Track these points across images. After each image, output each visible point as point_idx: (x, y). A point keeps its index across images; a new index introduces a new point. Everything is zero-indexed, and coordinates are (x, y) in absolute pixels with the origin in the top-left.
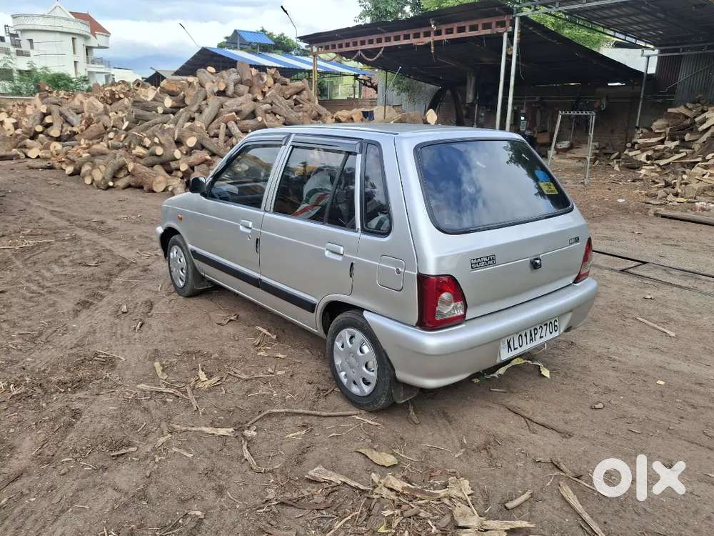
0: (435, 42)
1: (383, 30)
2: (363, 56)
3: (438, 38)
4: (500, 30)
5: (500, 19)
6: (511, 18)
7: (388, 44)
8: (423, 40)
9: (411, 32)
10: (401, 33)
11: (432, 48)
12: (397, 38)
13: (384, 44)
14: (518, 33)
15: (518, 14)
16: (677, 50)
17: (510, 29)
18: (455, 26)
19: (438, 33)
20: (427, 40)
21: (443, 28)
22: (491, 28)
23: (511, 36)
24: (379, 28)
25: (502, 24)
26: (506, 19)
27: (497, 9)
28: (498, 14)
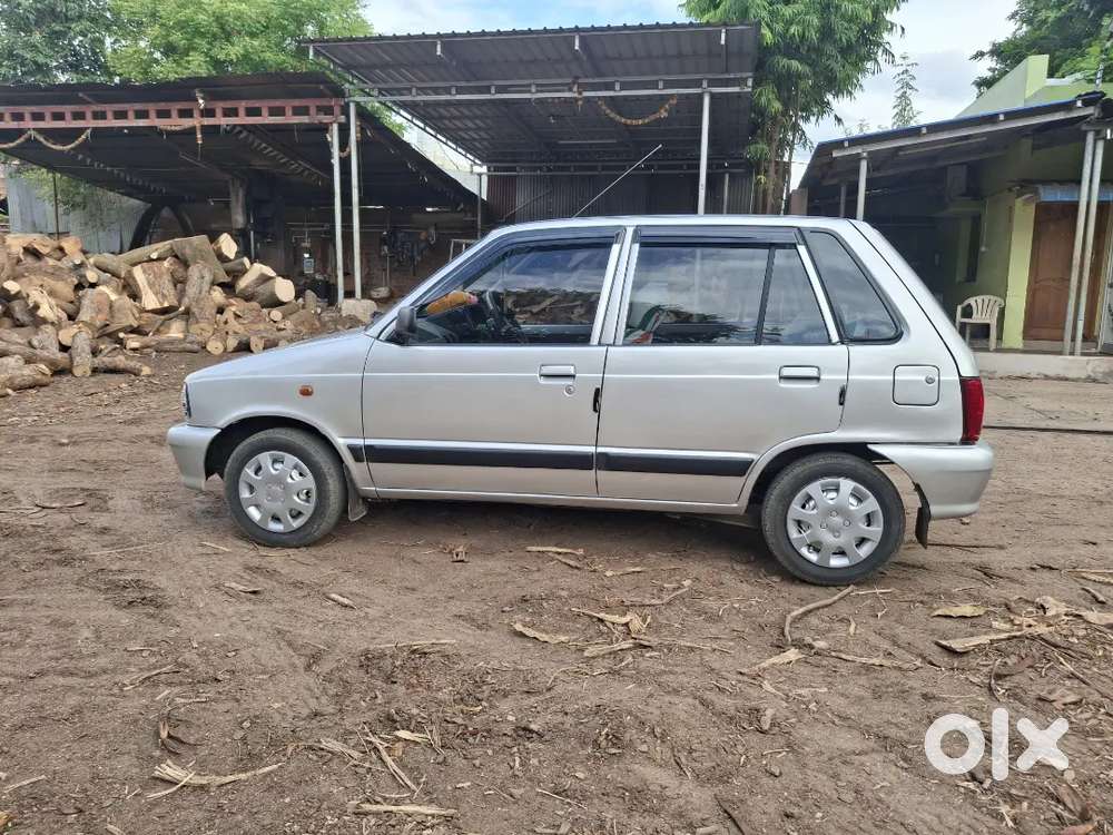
0: (204, 128)
1: (89, 100)
2: (42, 139)
3: (208, 121)
4: (326, 119)
5: (324, 102)
6: (343, 103)
7: (101, 124)
8: (176, 123)
9: (152, 108)
10: (131, 108)
11: (199, 136)
12: (121, 115)
13: (91, 123)
14: (357, 126)
15: (352, 99)
16: (513, 169)
17: (342, 119)
18: (242, 105)
19: (209, 113)
20: (187, 123)
21: (219, 106)
22: (308, 114)
23: (344, 130)
24: (81, 95)
25: (328, 111)
26: (333, 103)
27: (322, 87)
28: (321, 95)
